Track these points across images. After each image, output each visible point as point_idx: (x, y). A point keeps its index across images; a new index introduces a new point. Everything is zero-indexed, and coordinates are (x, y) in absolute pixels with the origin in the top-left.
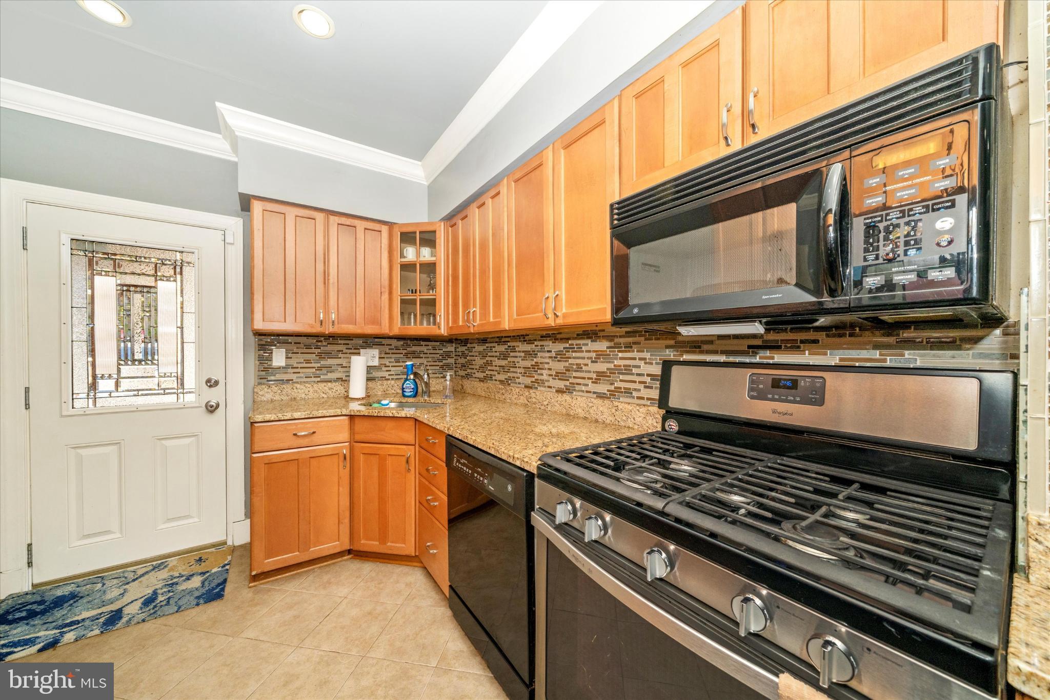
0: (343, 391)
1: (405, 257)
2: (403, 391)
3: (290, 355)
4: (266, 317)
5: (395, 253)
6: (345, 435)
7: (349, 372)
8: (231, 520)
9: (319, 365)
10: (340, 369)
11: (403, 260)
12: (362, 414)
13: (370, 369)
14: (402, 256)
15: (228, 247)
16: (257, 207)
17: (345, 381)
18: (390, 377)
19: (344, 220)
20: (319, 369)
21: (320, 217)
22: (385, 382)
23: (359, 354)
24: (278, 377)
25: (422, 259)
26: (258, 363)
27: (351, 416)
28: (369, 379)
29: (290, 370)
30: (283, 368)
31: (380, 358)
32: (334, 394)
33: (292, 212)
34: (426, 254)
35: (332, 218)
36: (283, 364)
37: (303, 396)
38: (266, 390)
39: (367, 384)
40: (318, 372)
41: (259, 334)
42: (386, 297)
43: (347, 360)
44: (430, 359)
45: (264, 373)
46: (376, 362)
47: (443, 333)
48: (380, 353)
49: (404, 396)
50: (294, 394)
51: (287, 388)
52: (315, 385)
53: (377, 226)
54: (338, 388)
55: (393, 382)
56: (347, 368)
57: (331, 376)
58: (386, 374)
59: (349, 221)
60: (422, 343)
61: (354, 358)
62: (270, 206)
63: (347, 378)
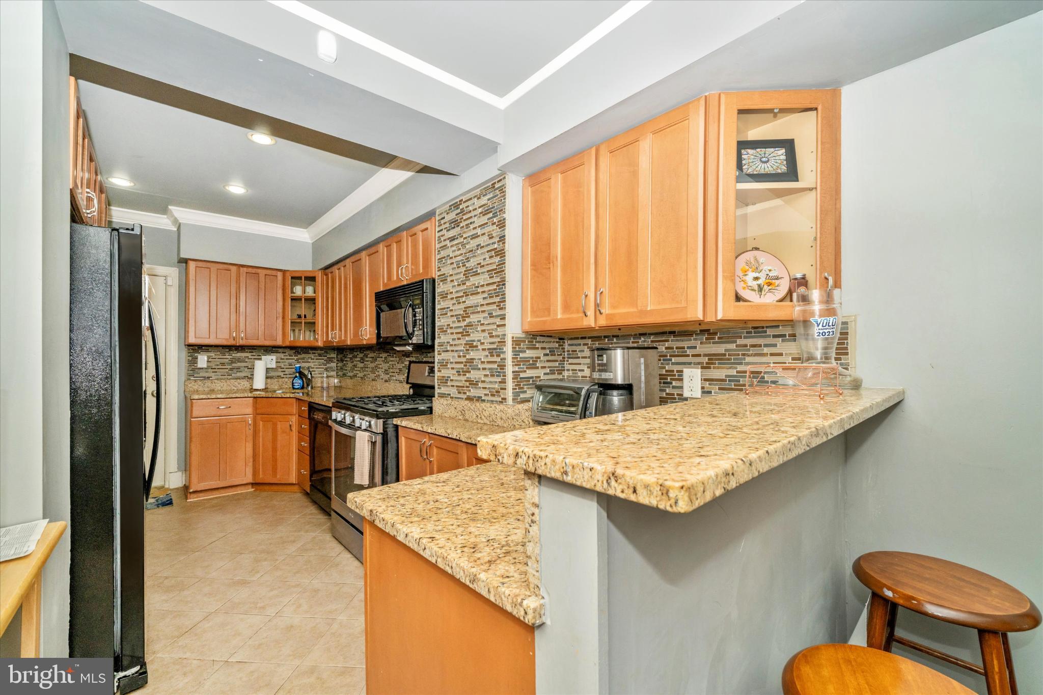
0: (249, 385)
1: (294, 293)
2: (293, 385)
3: (210, 360)
4: (197, 335)
5: (287, 291)
6: (249, 410)
7: (253, 372)
8: (168, 472)
9: (231, 367)
10: (246, 370)
11: (293, 295)
12: (261, 396)
13: (268, 370)
14: (292, 292)
15: (168, 288)
16: (192, 265)
17: (251, 378)
18: (285, 376)
19: (250, 270)
20: (231, 369)
21: (234, 269)
22: (280, 380)
23: (261, 359)
24: (202, 374)
25: (307, 294)
26: (187, 365)
27: (254, 397)
28: (267, 378)
29: (210, 370)
30: (205, 368)
31: (277, 362)
32: (242, 387)
33: (214, 267)
34: (310, 291)
35: (241, 269)
36: (205, 366)
37: (219, 388)
38: (193, 383)
39: (266, 381)
40: (230, 372)
41: (189, 345)
42: (280, 321)
43: (252, 364)
44: (316, 364)
45: (191, 372)
46: (274, 365)
47: (320, 344)
48: (277, 359)
49: (294, 388)
50: (213, 386)
51: (208, 383)
52: (228, 381)
53: (274, 273)
54: (245, 384)
55: (287, 380)
56: (252, 369)
57: (239, 374)
58: (282, 374)
59: (254, 271)
60: (310, 352)
61: (257, 363)
62: (200, 264)
63: (251, 377)
